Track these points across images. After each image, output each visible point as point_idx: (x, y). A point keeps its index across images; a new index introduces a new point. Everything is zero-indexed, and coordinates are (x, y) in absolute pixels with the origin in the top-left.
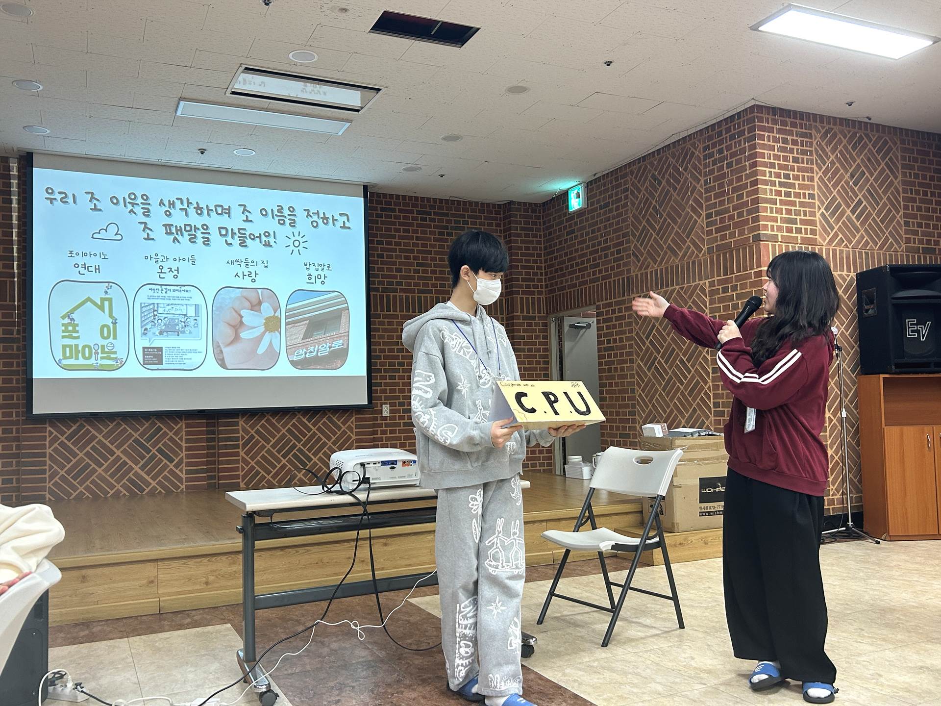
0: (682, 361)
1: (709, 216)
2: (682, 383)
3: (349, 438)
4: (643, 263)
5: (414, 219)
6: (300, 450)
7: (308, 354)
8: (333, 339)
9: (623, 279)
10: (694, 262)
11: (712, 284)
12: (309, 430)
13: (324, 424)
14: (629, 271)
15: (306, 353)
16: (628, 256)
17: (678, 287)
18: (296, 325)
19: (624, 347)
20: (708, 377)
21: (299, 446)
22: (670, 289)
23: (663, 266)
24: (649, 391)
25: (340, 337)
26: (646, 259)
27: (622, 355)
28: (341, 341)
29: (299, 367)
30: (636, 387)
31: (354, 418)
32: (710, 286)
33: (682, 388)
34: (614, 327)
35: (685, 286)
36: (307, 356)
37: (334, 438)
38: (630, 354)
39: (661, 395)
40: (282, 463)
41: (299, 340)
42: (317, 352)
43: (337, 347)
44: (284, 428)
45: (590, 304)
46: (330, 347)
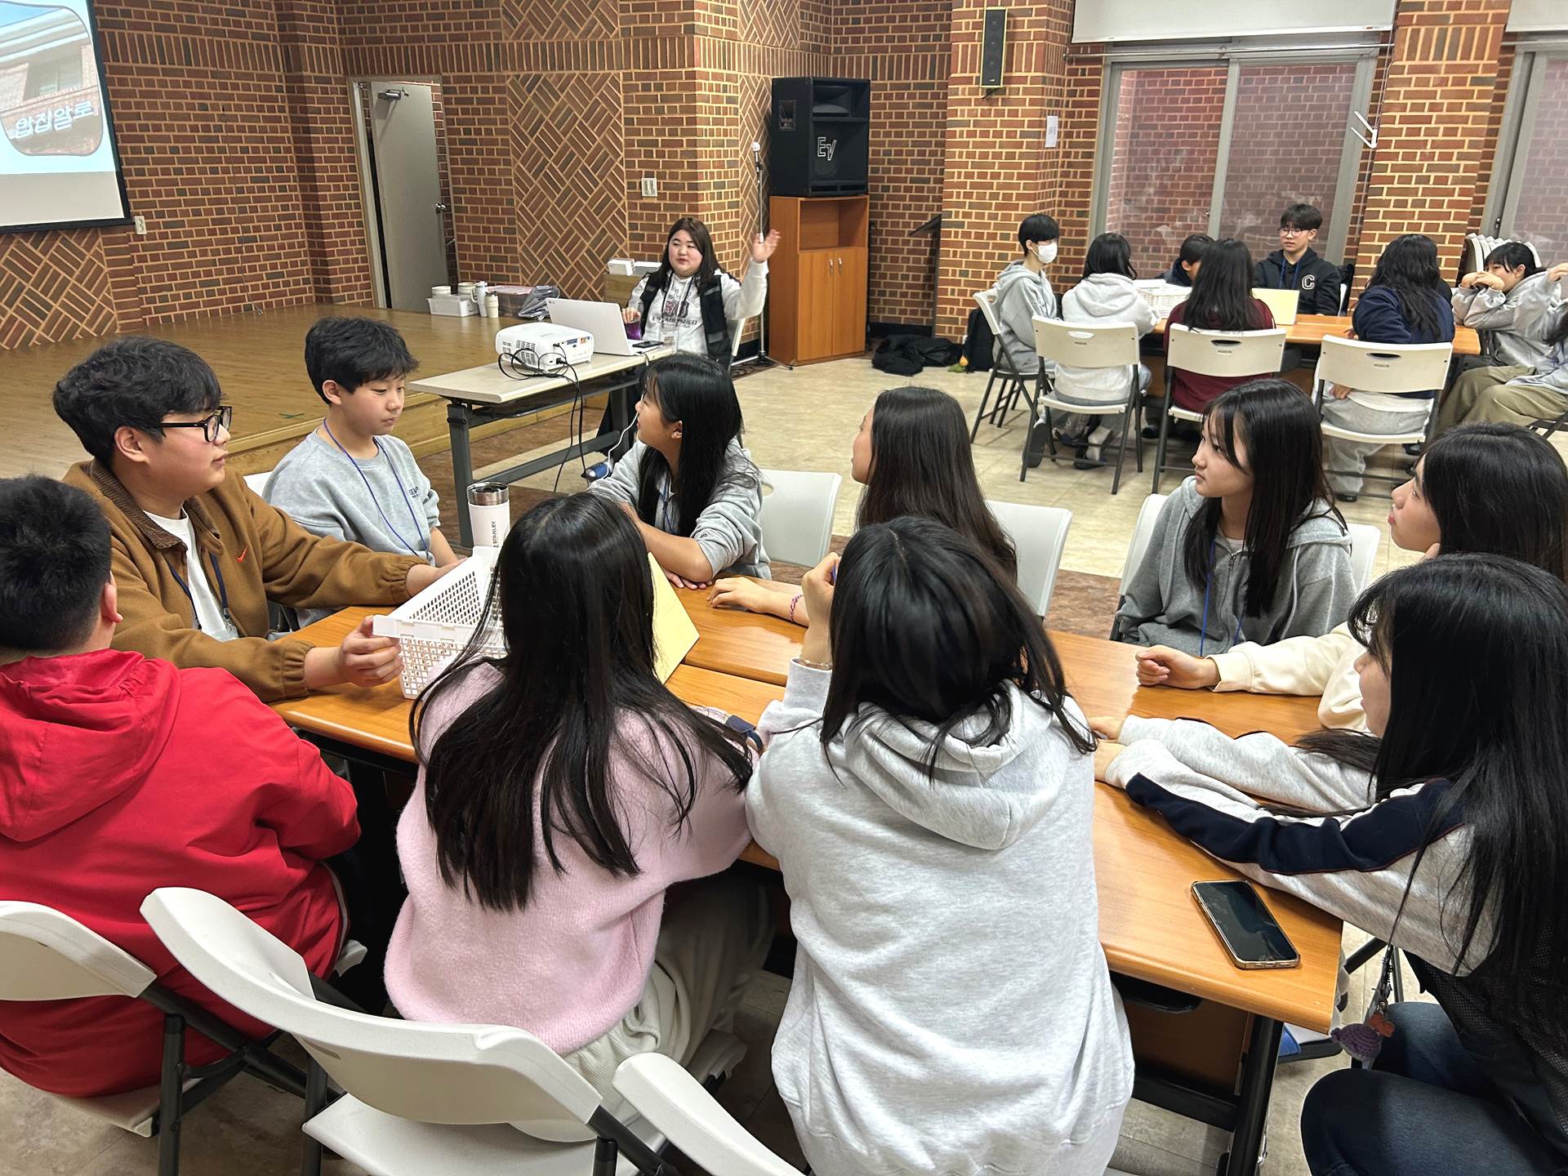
0: (585, 170)
2: (586, 198)
3: (100, 270)
4: (522, 30)
6: (30, 293)
7: (37, 127)
8: (75, 100)
9: (488, 46)
10: (601, 44)
11: (627, 77)
12: (39, 261)
13: (58, 249)
14: (498, 36)
15: (34, 126)
16: (496, 14)
17: (577, 72)
18: (9, 71)
19: (494, 142)
20: (623, 192)
21: (28, 286)
22: (566, 73)
23: (554, 39)
24: (537, 204)
25: (86, 95)
26: (525, 24)
27: (490, 152)
28: (89, 104)
29: (28, 151)
30: (515, 197)
31: (100, 240)
32: (624, 80)
33: (585, 203)
34: (476, 112)
35: (590, 73)
36: (37, 131)
37: (77, 272)
38: (504, 152)
39: (554, 210)
41: (19, 102)
42: (53, 124)
43: (84, 115)
45: (431, 72)
46: (72, 115)
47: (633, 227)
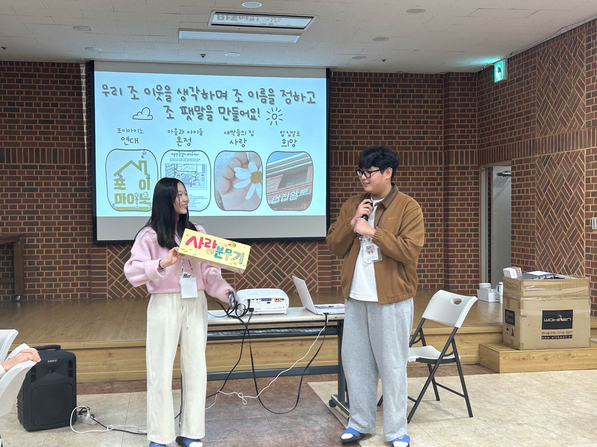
0: (566, 212)
1: (588, 96)
2: (566, 230)
3: (313, 261)
4: (544, 130)
5: (369, 90)
6: (277, 269)
7: (282, 199)
8: (301, 188)
9: (530, 141)
10: (577, 133)
11: (588, 152)
12: (284, 254)
13: (295, 250)
14: (534, 134)
15: (280, 199)
16: (534, 124)
17: (566, 152)
18: (274, 178)
19: (528, 197)
20: (583, 226)
21: (277, 266)
22: (561, 153)
23: (557, 133)
24: (544, 235)
25: (307, 186)
26: (545, 127)
27: (527, 202)
28: (307, 189)
29: (276, 209)
30: (536, 231)
31: (317, 247)
32: (587, 154)
33: (565, 234)
34: (523, 180)
35: (571, 151)
36: (281, 201)
37: (302, 261)
38: (533, 203)
39: (551, 238)
40: (264, 278)
41: (276, 189)
42: (289, 198)
43: (304, 194)
44: (266, 253)
45: (508, 159)
46: (298, 194)
47: (588, 250)
